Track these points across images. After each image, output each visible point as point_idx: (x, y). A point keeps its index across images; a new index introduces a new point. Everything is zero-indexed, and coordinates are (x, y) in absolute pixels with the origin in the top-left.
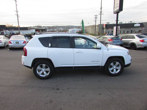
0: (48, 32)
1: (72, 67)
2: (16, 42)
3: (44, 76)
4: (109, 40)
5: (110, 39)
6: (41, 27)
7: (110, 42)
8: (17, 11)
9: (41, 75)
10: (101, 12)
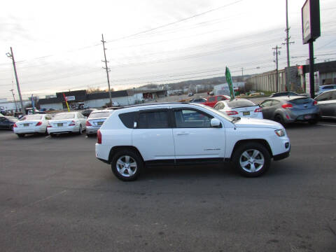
0: (171, 95)
1: (172, 160)
2: (98, 122)
3: (128, 176)
4: (284, 107)
5: (285, 104)
6: (155, 86)
7: (285, 110)
8: (106, 61)
9: (123, 175)
10: (288, 39)
